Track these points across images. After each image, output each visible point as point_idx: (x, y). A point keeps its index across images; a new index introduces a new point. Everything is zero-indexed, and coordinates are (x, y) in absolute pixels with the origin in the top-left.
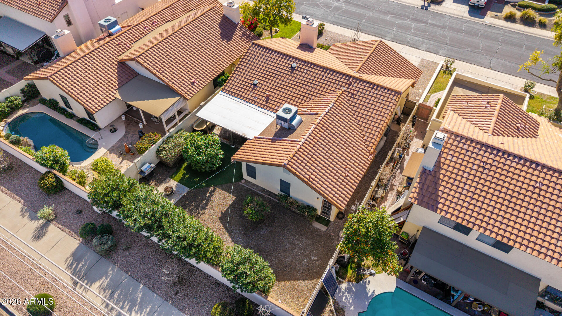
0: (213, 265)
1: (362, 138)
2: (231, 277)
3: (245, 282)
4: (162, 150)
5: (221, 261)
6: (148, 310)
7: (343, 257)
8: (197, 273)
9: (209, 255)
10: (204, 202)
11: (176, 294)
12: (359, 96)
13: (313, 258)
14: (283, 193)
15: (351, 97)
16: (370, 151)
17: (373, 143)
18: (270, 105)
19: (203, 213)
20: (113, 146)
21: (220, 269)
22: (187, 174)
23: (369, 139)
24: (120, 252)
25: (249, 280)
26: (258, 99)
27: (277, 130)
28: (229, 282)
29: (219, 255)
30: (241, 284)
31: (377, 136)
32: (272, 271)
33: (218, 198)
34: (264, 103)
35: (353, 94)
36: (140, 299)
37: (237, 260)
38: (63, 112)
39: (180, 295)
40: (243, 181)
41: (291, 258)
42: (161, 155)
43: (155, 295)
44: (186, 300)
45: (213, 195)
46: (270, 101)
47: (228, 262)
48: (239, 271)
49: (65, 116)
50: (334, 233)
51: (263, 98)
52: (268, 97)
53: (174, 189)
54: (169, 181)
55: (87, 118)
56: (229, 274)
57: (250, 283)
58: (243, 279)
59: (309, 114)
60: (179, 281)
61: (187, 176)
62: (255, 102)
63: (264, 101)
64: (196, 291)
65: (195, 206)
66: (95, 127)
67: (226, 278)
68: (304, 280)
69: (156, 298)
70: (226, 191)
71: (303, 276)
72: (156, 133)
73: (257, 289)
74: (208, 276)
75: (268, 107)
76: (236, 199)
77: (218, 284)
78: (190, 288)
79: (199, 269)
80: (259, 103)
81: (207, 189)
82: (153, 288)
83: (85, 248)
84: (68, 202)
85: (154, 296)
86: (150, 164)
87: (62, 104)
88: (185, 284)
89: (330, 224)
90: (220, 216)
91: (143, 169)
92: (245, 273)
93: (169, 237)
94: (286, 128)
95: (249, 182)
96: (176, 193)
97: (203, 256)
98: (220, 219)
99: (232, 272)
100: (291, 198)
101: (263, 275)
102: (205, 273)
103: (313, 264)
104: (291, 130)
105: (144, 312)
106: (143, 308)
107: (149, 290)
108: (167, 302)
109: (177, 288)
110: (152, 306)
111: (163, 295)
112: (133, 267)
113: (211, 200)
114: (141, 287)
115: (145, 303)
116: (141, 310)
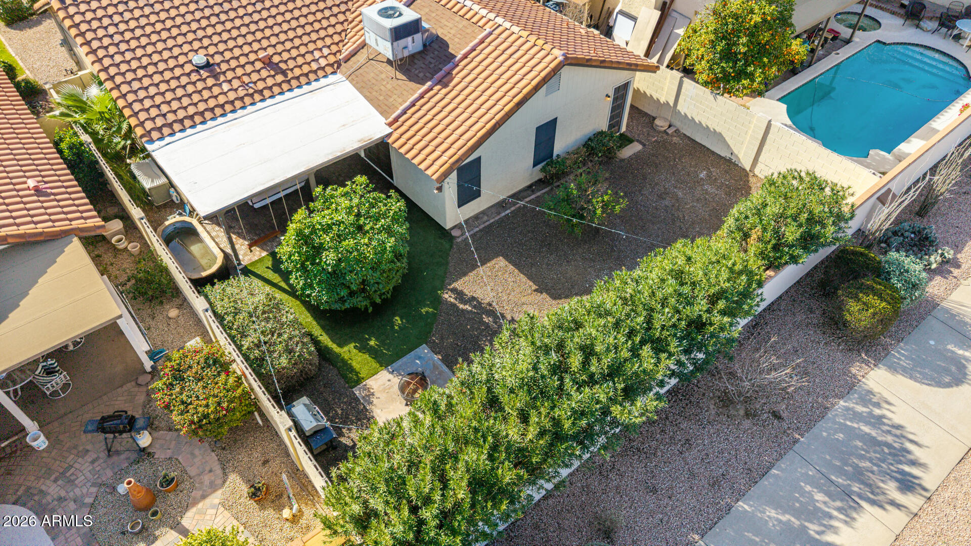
6: (819, 496)
10: (487, 318)
11: (777, 416)
13: (702, 176)
18: (297, 72)
33: (487, 289)
34: (280, 78)
36: (785, 512)
39: (781, 408)
40: (456, 233)
43: (774, 471)
45: (474, 298)
50: (653, 136)
54: (367, 389)
61: (372, 343)
69: (782, 470)
76: (506, 258)
81: (445, 306)
82: (755, 473)
85: (776, 476)
90: (545, 296)
95: (476, 217)
98: (556, 298)
100: (558, 156)
105: (827, 509)
106: (811, 508)
107: (757, 485)
108: (797, 445)
109: (763, 410)
110: (808, 484)
111: (776, 451)
112: (675, 521)
113: (490, 305)
114: (746, 507)
115: (798, 500)
116: (820, 514)
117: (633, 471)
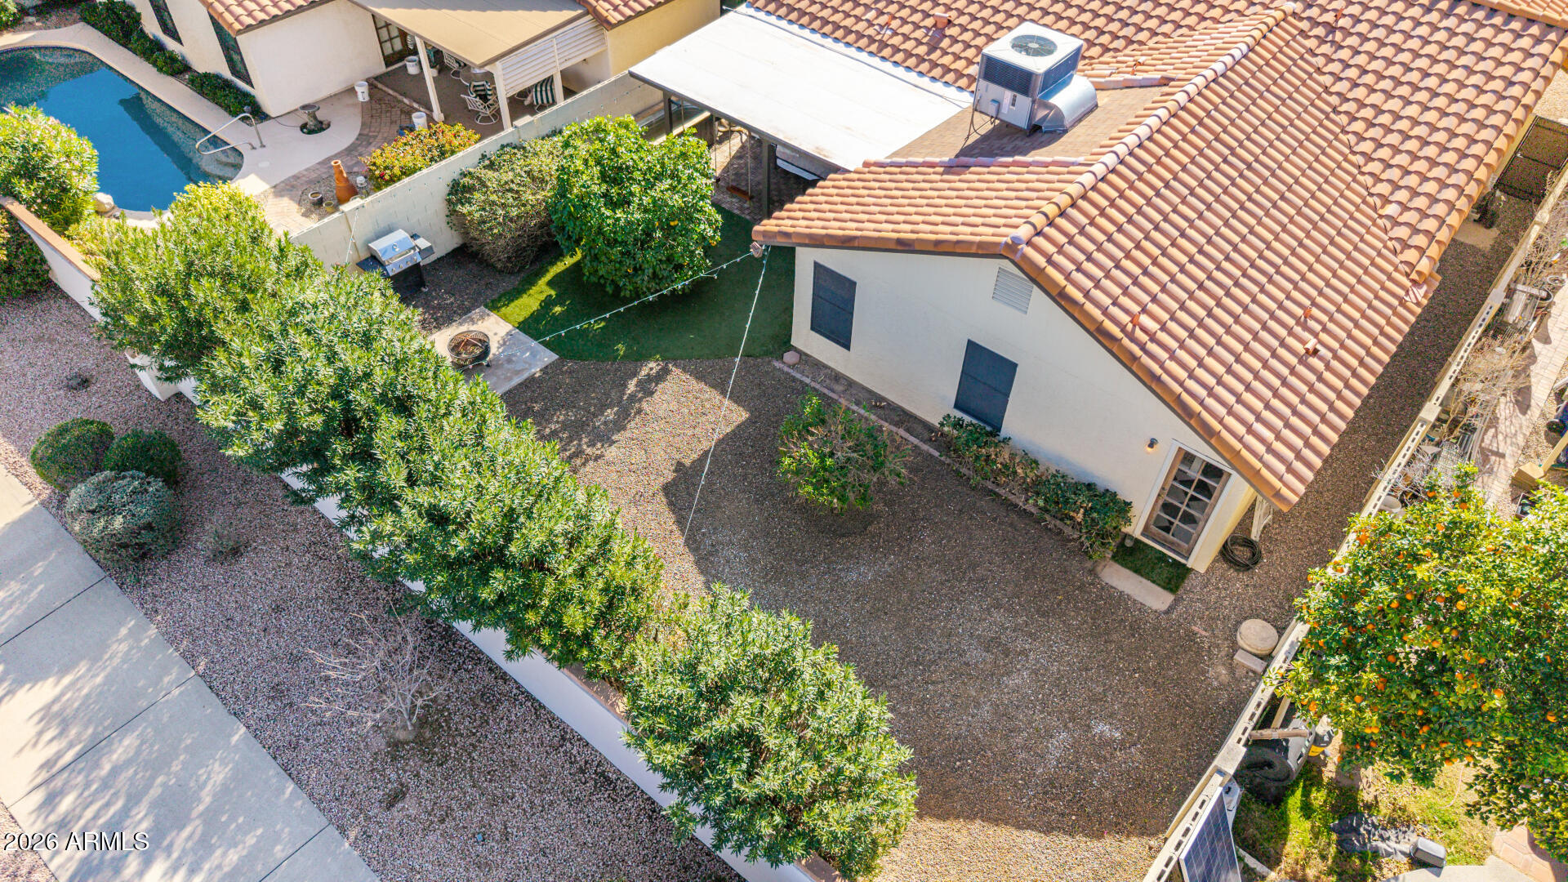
0: (590, 675)
1: (1375, 209)
2: (673, 754)
3: (749, 793)
4: (470, 189)
5: (633, 656)
6: (233, 857)
7: (1280, 746)
8: (518, 711)
9: (575, 619)
10: (610, 414)
11: (395, 798)
12: (1364, 38)
13: (1102, 728)
14: (967, 419)
15: (1322, 41)
16: (1412, 266)
17: (1430, 236)
18: (947, 60)
19: (597, 458)
20: (296, 177)
21: (623, 703)
22: (559, 300)
23: (1411, 217)
24: (193, 564)
25: (769, 781)
26: (895, 34)
27: (974, 137)
28: (659, 779)
29: (632, 627)
30: (718, 800)
31: (1451, 206)
32: (906, 754)
33: (674, 406)
34: (922, 50)
35: (1331, 29)
36: (216, 797)
37: (720, 664)
38: (151, 51)
39: (409, 806)
40: (790, 357)
41: (986, 712)
42: (465, 209)
43: (291, 786)
44: (431, 838)
45: (651, 393)
46: (945, 43)
47: (668, 668)
48: (721, 724)
49: (154, 64)
50: (1209, 628)
51: (919, 34)
52: (939, 30)
53: (494, 349)
54: (482, 318)
55: (227, 74)
56: (663, 737)
57: (775, 801)
58: (734, 773)
59: (1128, 86)
60: (419, 740)
61: (558, 309)
62: (883, 45)
63: (919, 43)
64: (494, 803)
65: (565, 426)
66: (245, 106)
67: (642, 755)
68: (1048, 829)
69: (289, 800)
70: (713, 386)
71: (1046, 810)
72: (459, 127)
73: (813, 844)
74: (566, 736)
75: (934, 65)
76: (750, 422)
77: (607, 780)
78: (467, 783)
79: (529, 697)
80: (896, 50)
81: (631, 366)
82: (289, 754)
83: (49, 525)
84: (51, 341)
85: (282, 791)
86: (414, 236)
87: (151, 26)
88: (446, 757)
89: (1188, 584)
90: (670, 476)
91: (378, 246)
92: (749, 739)
93: (388, 501)
94: (1018, 130)
95: (818, 365)
96: (499, 366)
97: (544, 623)
98: (667, 489)
99: (684, 724)
100: (1007, 440)
101: (852, 770)
102: (552, 720)
103: (1098, 758)
104: (1039, 133)
105: (207, 866)
106: (213, 841)
107: (269, 757)
108: (337, 832)
109: (405, 772)
110: (258, 842)
111: (327, 793)
112: (226, 637)
113: (639, 412)
114: (235, 738)
115: (233, 818)
116: (201, 852)
117: (312, 582)
